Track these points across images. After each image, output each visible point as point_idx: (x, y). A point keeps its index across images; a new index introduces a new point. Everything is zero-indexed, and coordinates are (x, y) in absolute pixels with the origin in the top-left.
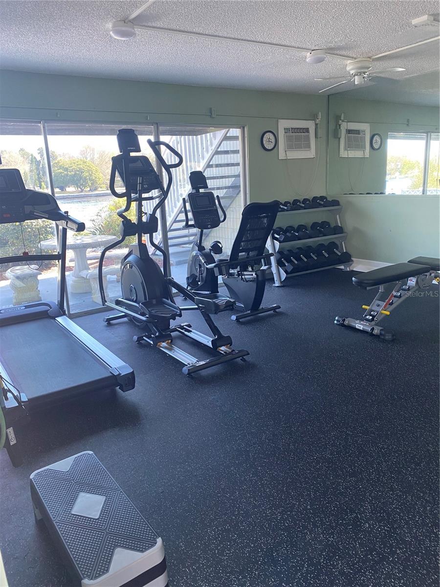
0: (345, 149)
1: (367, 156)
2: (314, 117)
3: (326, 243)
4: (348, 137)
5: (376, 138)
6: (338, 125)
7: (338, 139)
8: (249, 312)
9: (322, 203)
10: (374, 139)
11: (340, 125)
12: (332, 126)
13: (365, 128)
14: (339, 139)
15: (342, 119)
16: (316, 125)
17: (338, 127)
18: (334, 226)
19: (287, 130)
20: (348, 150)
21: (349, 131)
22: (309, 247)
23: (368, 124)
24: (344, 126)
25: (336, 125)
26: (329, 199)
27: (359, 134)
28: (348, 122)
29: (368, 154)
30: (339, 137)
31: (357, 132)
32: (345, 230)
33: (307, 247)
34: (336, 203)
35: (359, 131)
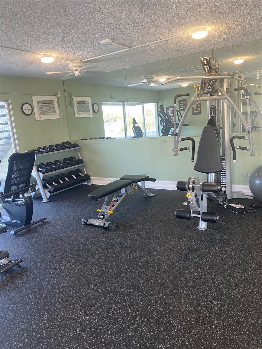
0: (78, 113)
1: (92, 116)
2: (55, 94)
3: (74, 170)
4: (79, 105)
5: (95, 106)
6: (72, 99)
7: (72, 107)
8: (24, 226)
9: (68, 146)
10: (94, 106)
11: (73, 98)
12: (68, 99)
13: (88, 99)
14: (74, 106)
15: (73, 95)
16: (58, 98)
17: (72, 100)
18: (77, 159)
19: (39, 102)
20: (79, 113)
21: (79, 102)
22: (63, 174)
23: (89, 98)
24: (75, 99)
25: (71, 99)
26: (72, 143)
27: (85, 103)
28: (77, 96)
29: (92, 115)
30: (73, 105)
31: (84, 102)
32: (84, 161)
33: (62, 174)
34: (76, 145)
35: (85, 102)
